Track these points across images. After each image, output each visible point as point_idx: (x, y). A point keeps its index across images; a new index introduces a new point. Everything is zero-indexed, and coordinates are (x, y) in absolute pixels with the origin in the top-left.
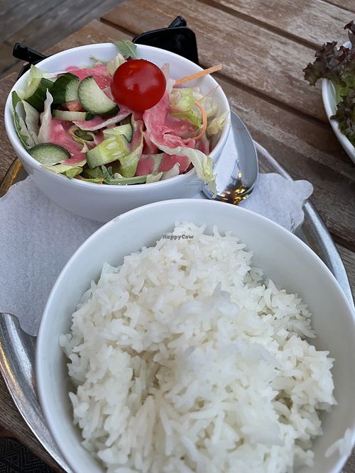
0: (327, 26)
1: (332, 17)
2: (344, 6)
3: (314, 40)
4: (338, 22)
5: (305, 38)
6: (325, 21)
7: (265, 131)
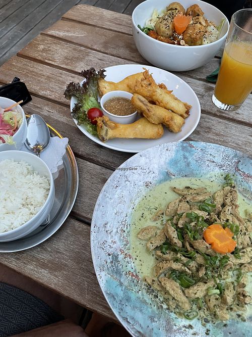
7: (59, 119)
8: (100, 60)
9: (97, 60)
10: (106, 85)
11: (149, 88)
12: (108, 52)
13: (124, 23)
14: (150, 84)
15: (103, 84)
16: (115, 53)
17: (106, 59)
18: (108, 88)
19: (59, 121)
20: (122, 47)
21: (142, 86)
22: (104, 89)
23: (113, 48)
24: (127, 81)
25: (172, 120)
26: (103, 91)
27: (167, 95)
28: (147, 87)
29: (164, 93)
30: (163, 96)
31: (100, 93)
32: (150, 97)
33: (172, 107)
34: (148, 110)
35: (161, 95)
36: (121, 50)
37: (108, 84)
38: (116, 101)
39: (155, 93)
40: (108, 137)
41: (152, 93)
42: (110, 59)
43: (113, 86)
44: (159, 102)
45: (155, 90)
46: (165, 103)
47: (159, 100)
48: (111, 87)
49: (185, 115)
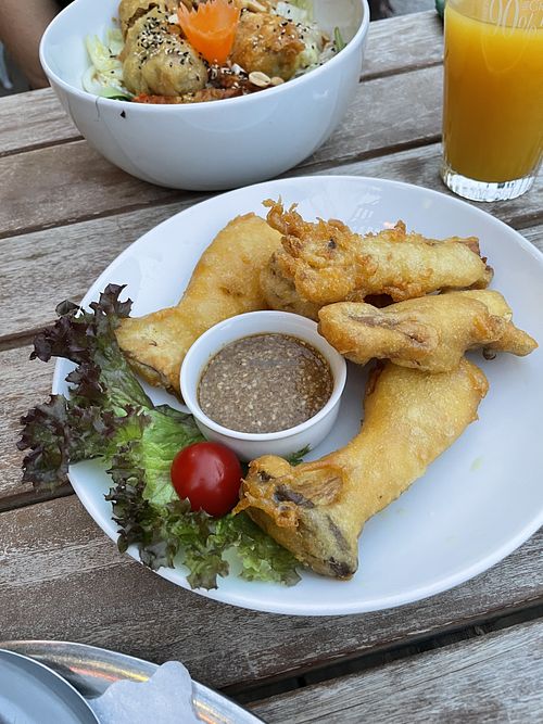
0: (29, 281)
1: (28, 259)
2: (32, 223)
3: (26, 324)
4: (41, 261)
5: (10, 332)
6: (22, 274)
7: (55, 574)
8: (34, 257)
9: (23, 264)
10: (149, 332)
11: (341, 258)
12: (40, 221)
13: (21, 120)
14: (333, 244)
15: (137, 335)
16: (61, 212)
17: (52, 245)
18: (160, 338)
19: (59, 583)
20: (71, 184)
22: (154, 351)
23: (44, 202)
26: (153, 358)
28: (332, 262)
29: (388, 246)
30: (399, 258)
31: (149, 372)
32: (361, 288)
33: (445, 277)
34: (414, 338)
35: (390, 258)
36: (74, 195)
37: (152, 326)
38: (226, 368)
39: (372, 261)
40: (353, 546)
41: (361, 271)
42: (62, 238)
43: (174, 322)
44: (400, 287)
45: (363, 253)
46: (421, 276)
47: (396, 280)
48: (173, 332)
49: (486, 277)
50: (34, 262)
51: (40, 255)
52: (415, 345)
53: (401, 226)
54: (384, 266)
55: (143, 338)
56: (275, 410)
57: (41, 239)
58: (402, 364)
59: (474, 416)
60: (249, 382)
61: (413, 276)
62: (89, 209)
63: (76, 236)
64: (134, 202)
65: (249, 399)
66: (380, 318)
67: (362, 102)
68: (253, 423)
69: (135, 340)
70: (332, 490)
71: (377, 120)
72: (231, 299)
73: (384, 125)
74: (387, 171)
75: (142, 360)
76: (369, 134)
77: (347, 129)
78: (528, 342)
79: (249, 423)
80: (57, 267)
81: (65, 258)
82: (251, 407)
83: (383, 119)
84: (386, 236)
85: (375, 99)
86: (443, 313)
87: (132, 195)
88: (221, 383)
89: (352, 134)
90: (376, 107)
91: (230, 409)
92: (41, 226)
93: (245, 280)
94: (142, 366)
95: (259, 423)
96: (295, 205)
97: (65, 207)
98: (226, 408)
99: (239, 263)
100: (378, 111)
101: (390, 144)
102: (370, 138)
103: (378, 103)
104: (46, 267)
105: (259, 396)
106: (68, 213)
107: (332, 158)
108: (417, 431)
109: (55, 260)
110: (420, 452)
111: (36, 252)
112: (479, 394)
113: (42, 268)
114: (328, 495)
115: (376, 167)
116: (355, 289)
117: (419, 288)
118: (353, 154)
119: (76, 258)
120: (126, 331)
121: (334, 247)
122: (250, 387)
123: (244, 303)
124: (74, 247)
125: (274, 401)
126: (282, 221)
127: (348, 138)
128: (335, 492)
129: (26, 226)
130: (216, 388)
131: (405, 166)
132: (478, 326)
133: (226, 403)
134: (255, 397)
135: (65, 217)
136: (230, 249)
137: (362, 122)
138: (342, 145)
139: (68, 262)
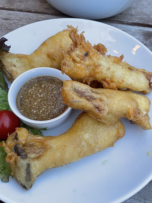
8: (5, 19)
10: (14, 61)
11: (87, 62)
12: (15, 7)
14: (87, 55)
15: (9, 60)
16: (22, 7)
17: (13, 17)
18: (18, 65)
21: (74, 61)
23: (19, 1)
24: (45, 49)
25: (139, 113)
26: (12, 71)
27: (118, 66)
28: (83, 62)
29: (111, 63)
30: (112, 70)
31: (8, 75)
32: (92, 77)
33: (129, 85)
34: (98, 108)
35: (109, 69)
36: (29, 2)
37: (16, 59)
38: (36, 85)
39: (99, 68)
40: (32, 180)
41: (94, 70)
42: (17, 16)
43: (25, 61)
44: (107, 82)
45: (98, 63)
46: (118, 81)
47: (107, 79)
48: (23, 64)
49: (148, 91)
50: (4, 21)
51: (8, 19)
52: (97, 111)
53: (122, 57)
54: (104, 71)
55: (11, 62)
56: (43, 109)
57: (11, 14)
58: (90, 115)
59: (112, 145)
60: (40, 94)
61: (115, 80)
62: (31, 9)
63: (22, 17)
64: (47, 11)
65: (37, 100)
66: (88, 94)
67: (143, 4)
68: (33, 110)
69: (8, 62)
70: (40, 152)
71: (145, 13)
72: (50, 60)
73: (147, 15)
74: (139, 33)
75: (7, 70)
76: (140, 17)
77: (133, 12)
78: (148, 126)
79: (31, 110)
80: (11, 25)
81: (15, 23)
82: (36, 104)
83: (148, 13)
84: (113, 59)
85: (148, 5)
86: (116, 102)
87: (47, 9)
88: (31, 90)
89: (134, 14)
90: (147, 8)
91: (28, 101)
92: (14, 9)
93: (58, 54)
94: (7, 72)
95: (35, 111)
96: (83, 32)
97: (24, 5)
98: (27, 100)
99: (58, 47)
100: (147, 9)
101: (145, 23)
102: (139, 18)
103: (149, 7)
104: (7, 24)
105: (40, 101)
106: (24, 8)
107: (122, 21)
108: (83, 143)
109: (11, 22)
110: (81, 152)
111: (7, 18)
112: (118, 137)
113: (6, 24)
114: (37, 153)
115: (135, 30)
116: (89, 76)
117: (115, 86)
118: (130, 22)
119: (17, 24)
120: (5, 57)
121: (86, 56)
122: (39, 96)
123: (55, 63)
124: (19, 20)
125: (45, 105)
126: (74, 37)
127: (132, 15)
128: (41, 153)
129: (9, 8)
130: (28, 91)
131: (146, 33)
132: (129, 113)
133: (28, 99)
134: (39, 100)
135: (23, 9)
136: (57, 40)
137: (139, 11)
138: (128, 17)
139: (14, 25)
